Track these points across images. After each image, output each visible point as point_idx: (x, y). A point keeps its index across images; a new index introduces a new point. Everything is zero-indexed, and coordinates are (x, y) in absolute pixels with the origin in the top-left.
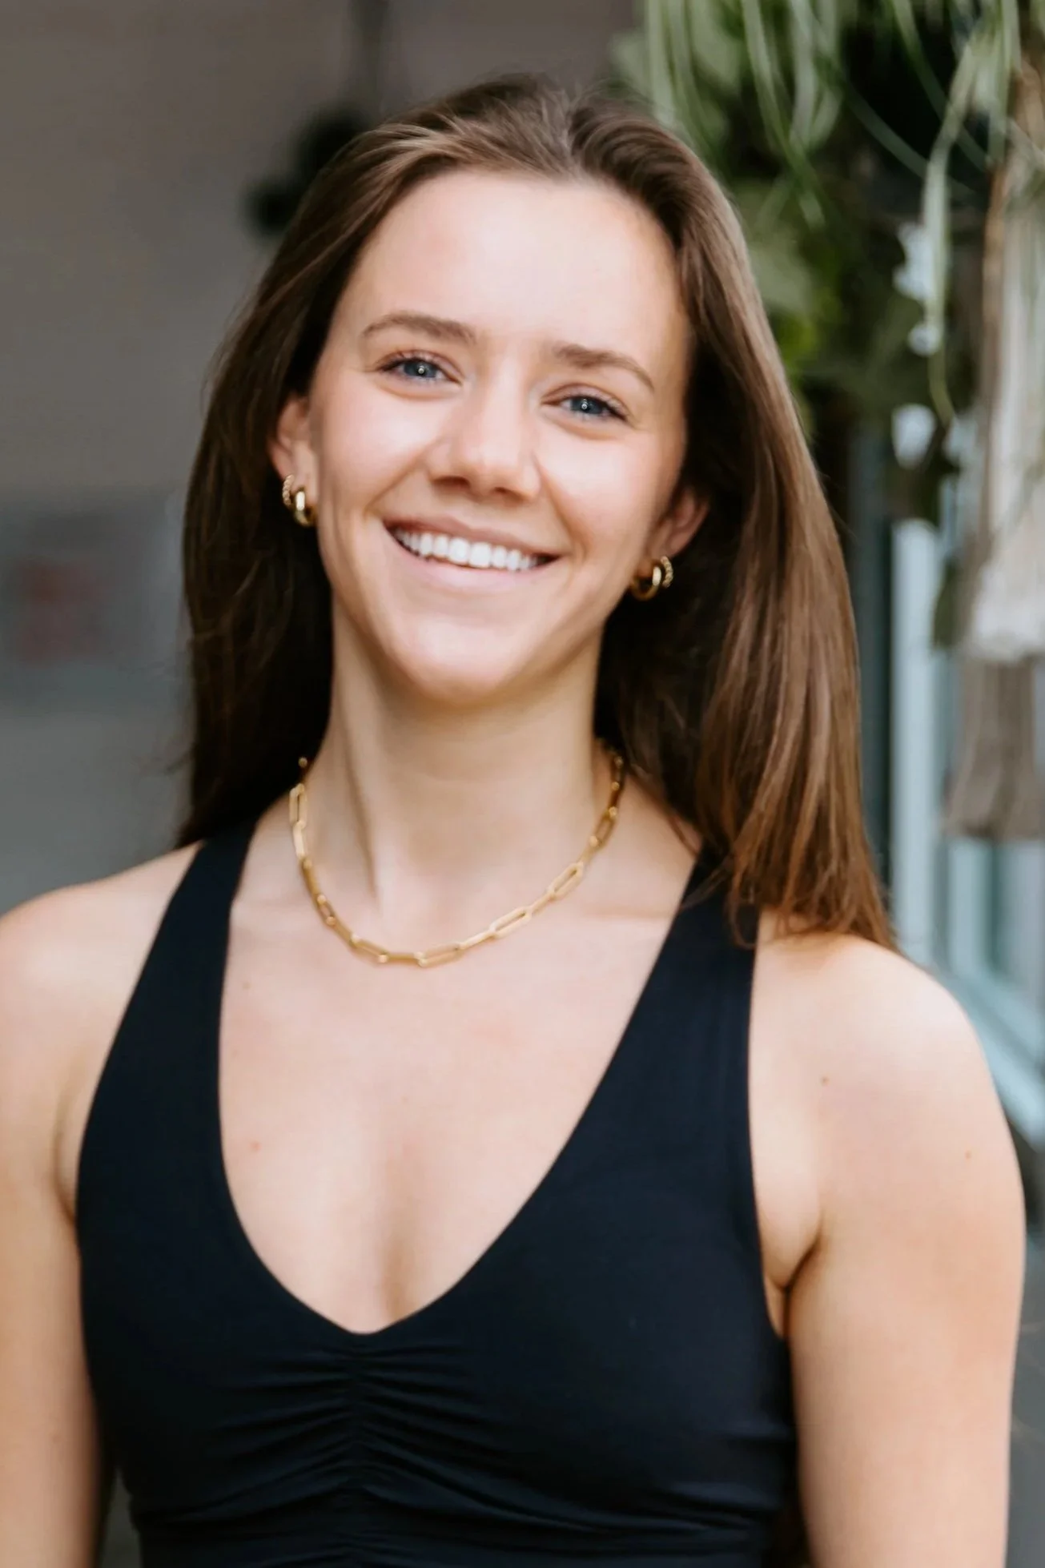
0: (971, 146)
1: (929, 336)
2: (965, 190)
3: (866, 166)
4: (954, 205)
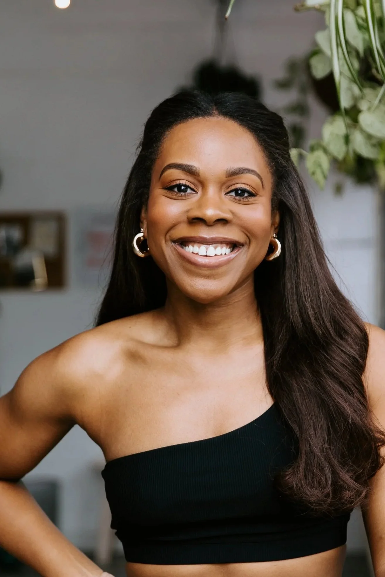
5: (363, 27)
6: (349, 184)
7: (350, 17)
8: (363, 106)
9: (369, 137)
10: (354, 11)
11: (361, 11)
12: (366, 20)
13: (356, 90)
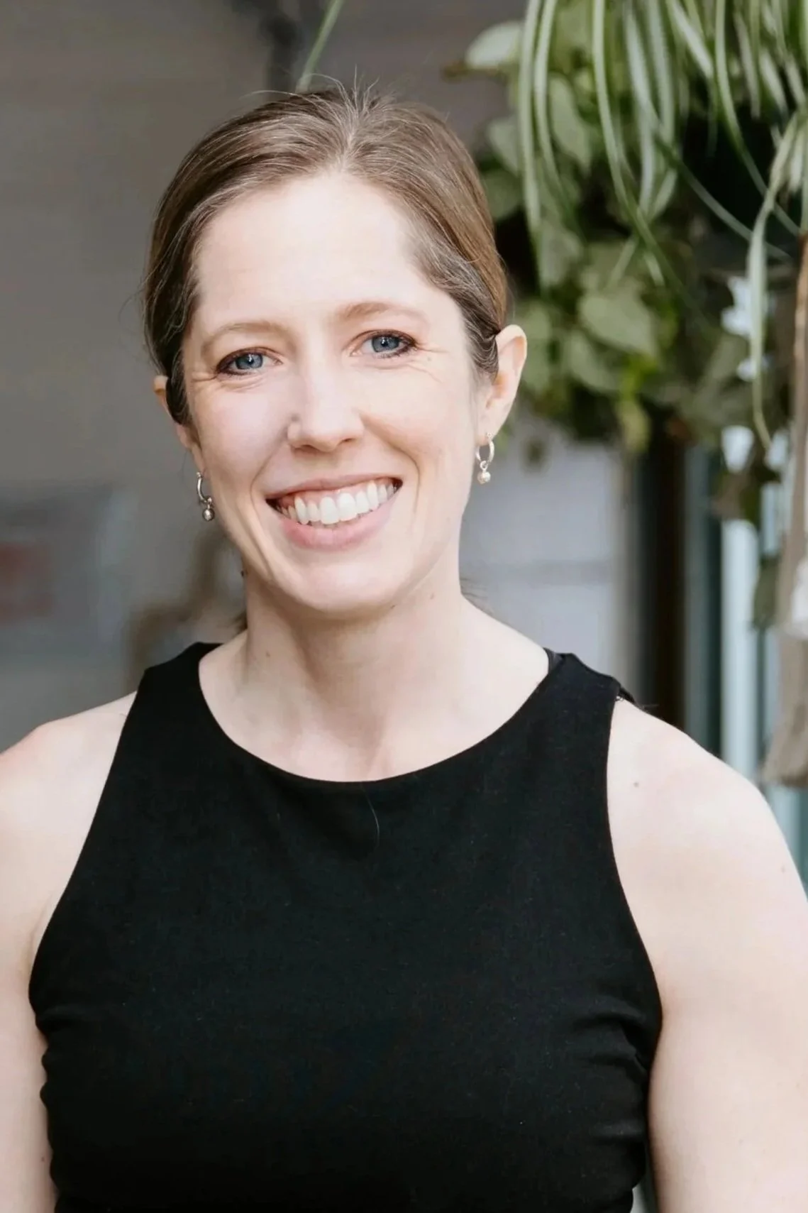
0: (783, 216)
1: (752, 368)
2: (779, 253)
3: (698, 229)
4: (771, 262)
5: (589, 114)
6: (557, 441)
7: (561, 93)
8: (590, 280)
9: (601, 347)
10: (570, 80)
11: (583, 80)
12: (594, 99)
13: (572, 245)
